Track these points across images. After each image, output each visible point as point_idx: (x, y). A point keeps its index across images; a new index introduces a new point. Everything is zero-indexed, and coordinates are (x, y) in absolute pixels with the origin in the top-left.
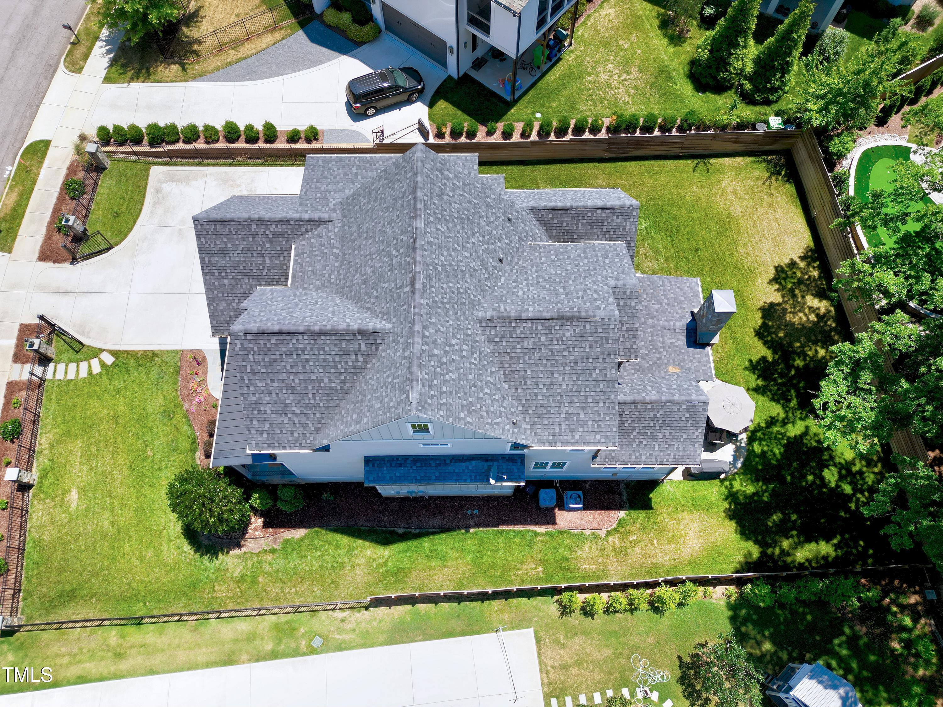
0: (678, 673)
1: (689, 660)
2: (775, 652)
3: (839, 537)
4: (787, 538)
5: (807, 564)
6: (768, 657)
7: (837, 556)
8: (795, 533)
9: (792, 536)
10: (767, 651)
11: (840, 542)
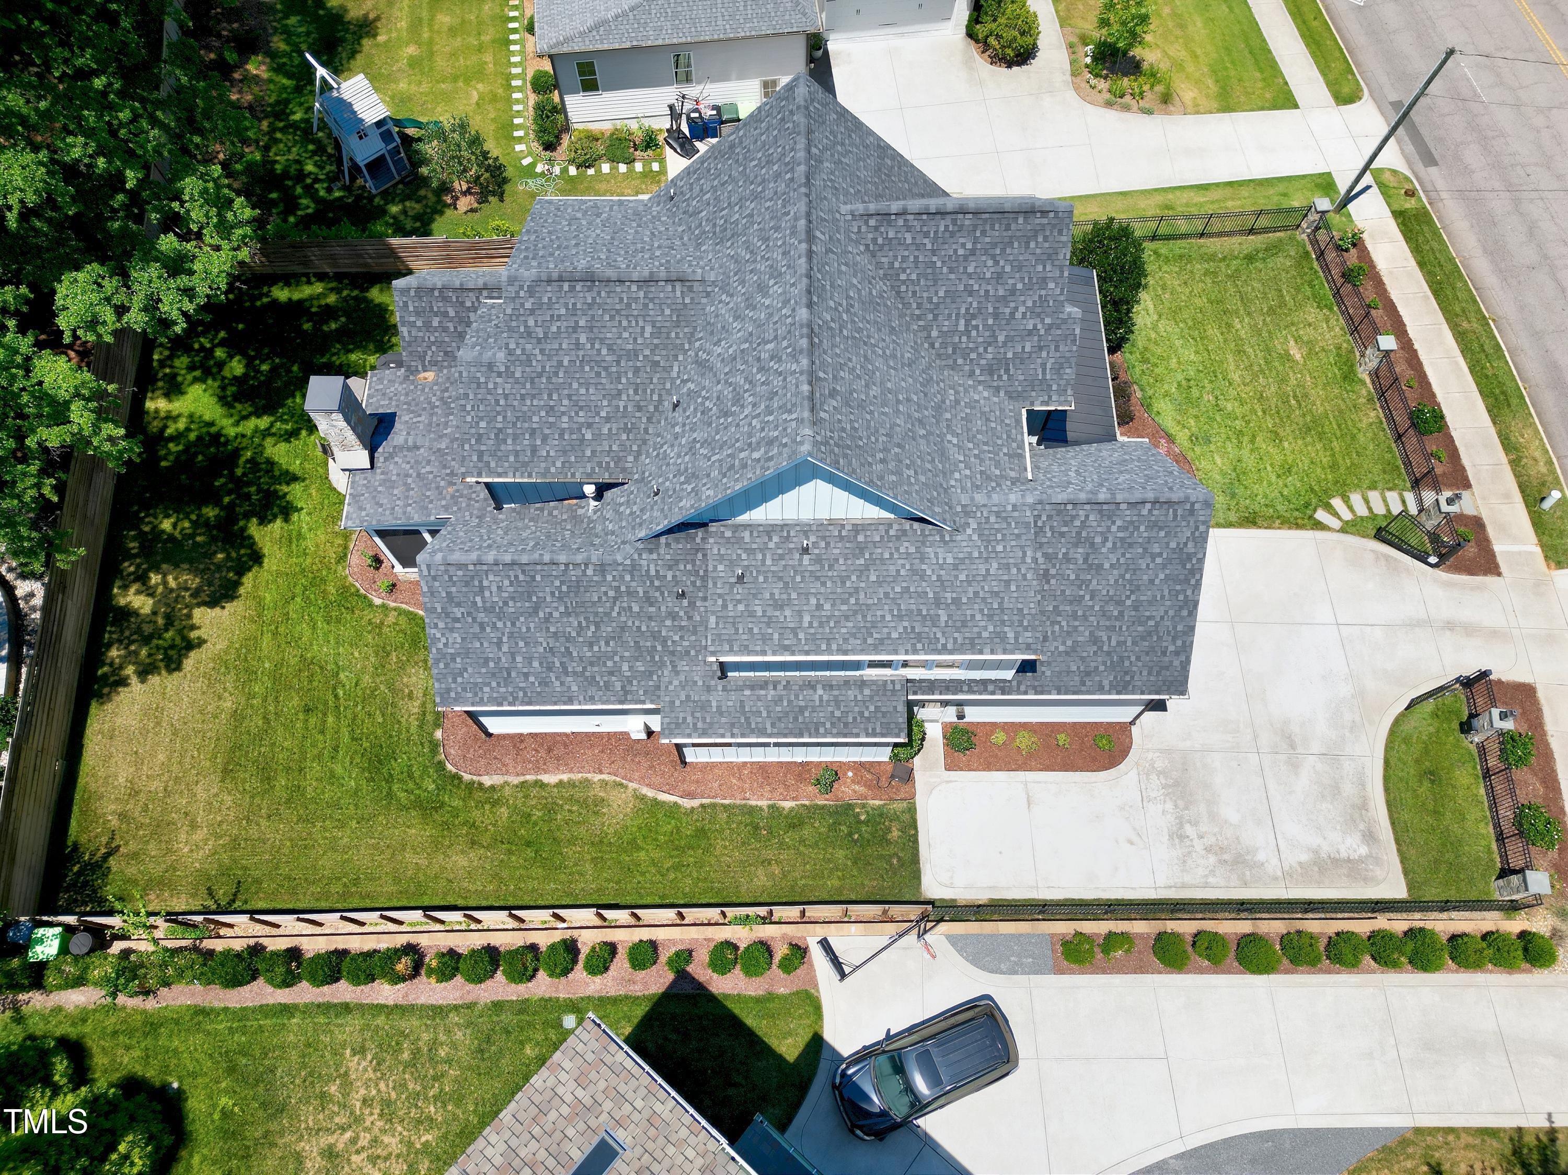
0: (507, 187)
1: (491, 198)
2: (386, 204)
3: (258, 303)
4: (327, 305)
5: (313, 279)
6: (397, 199)
7: (271, 286)
8: (314, 310)
9: (319, 306)
10: (397, 205)
11: (260, 298)
